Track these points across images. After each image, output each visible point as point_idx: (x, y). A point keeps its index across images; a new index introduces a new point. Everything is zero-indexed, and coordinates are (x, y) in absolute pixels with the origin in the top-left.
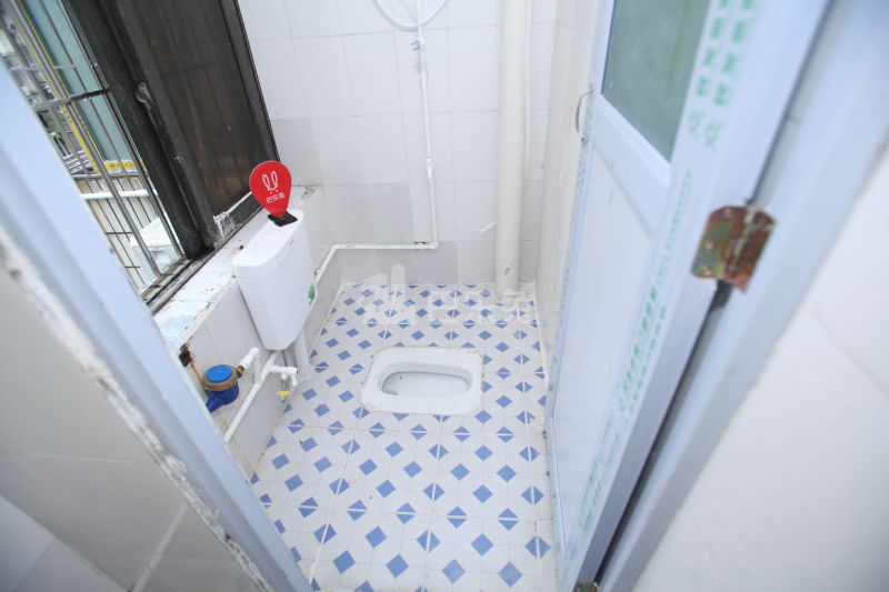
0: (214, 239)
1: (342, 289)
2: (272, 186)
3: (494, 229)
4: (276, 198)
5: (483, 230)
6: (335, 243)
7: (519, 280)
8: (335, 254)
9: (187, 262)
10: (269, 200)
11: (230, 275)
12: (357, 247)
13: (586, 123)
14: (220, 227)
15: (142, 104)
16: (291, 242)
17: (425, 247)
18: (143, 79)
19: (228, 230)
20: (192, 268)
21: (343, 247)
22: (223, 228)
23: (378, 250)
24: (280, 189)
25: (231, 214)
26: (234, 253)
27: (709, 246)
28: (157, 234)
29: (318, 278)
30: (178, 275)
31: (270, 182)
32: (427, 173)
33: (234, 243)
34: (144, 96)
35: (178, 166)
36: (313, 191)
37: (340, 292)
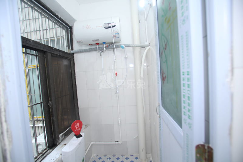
0: (57, 142)
1: (92, 157)
2: (77, 126)
3: (138, 137)
4: (77, 130)
5: (135, 138)
6: (92, 142)
7: (146, 153)
8: (91, 145)
9: (48, 149)
10: (75, 130)
11: (60, 154)
12: (98, 143)
13: (159, 112)
14: (60, 138)
15: (49, 106)
16: (80, 143)
17: (118, 143)
18: (51, 100)
19: (62, 138)
20: (49, 151)
21: (94, 143)
22: (61, 138)
23: (104, 144)
24: (79, 127)
25: (64, 134)
26: (62, 146)
27: (198, 155)
28: (42, 139)
29: (86, 154)
30: (44, 154)
31: (77, 125)
32: (118, 122)
33: (63, 143)
34: (50, 104)
35: (53, 121)
36: (87, 126)
37: (92, 158)
